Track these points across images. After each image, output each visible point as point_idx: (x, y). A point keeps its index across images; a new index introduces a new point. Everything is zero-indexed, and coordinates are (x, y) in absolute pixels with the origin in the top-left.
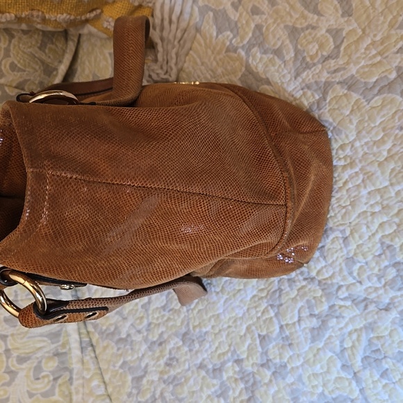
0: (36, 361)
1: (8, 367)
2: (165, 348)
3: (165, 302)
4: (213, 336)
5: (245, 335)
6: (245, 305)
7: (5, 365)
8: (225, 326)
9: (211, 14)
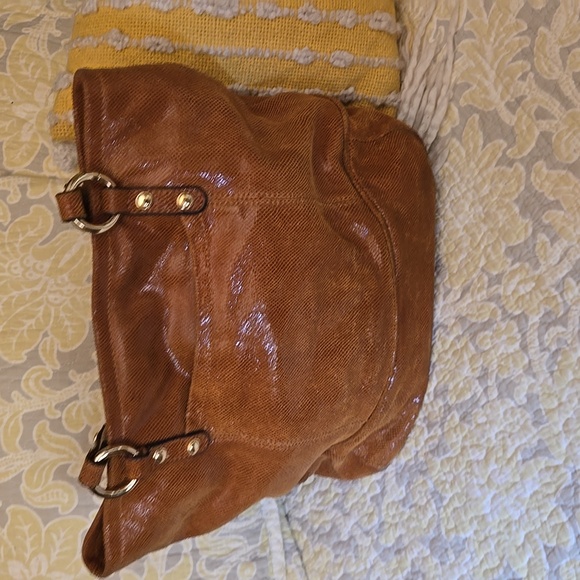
0: (231, 567)
1: (194, 573)
2: (406, 558)
3: (404, 494)
4: (477, 545)
5: (523, 545)
6: (523, 505)
7: (192, 569)
8: (494, 532)
9: (477, 117)
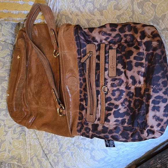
0: (14, 128)
1: (5, 130)
7: (4, 129)
9: (64, 16)
